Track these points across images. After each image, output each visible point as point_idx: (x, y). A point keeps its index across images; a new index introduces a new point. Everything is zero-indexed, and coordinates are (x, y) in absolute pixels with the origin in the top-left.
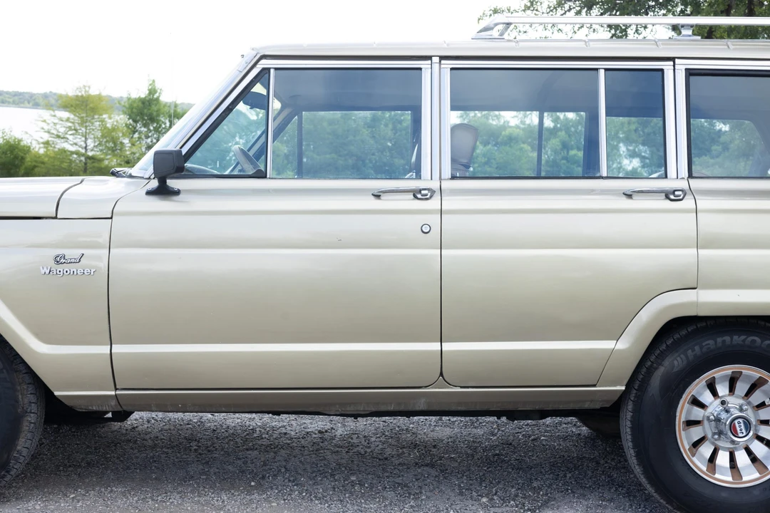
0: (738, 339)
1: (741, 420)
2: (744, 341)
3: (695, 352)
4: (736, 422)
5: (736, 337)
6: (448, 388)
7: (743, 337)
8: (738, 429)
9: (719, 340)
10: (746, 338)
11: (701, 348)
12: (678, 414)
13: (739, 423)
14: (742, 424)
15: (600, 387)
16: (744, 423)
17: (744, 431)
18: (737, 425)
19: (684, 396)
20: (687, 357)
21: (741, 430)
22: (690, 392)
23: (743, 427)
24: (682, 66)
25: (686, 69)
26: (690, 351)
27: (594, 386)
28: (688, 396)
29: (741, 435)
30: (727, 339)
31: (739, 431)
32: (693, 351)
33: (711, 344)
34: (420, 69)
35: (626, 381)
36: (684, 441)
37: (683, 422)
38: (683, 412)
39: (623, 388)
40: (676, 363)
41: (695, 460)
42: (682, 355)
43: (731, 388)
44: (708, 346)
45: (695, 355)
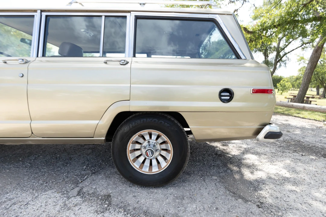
0: (149, 120)
1: (150, 151)
2: (151, 121)
4: (148, 151)
5: (148, 119)
6: (37, 138)
7: (151, 119)
8: (149, 154)
9: (142, 120)
11: (135, 123)
12: (128, 148)
13: (149, 152)
14: (150, 152)
15: (95, 138)
16: (151, 152)
17: (151, 155)
18: (148, 153)
19: (130, 141)
20: (130, 127)
21: (150, 154)
22: (132, 139)
23: (150, 153)
24: (133, 14)
25: (135, 16)
26: (131, 124)
27: (93, 137)
28: (131, 141)
29: (150, 156)
30: (145, 120)
31: (149, 155)
32: (132, 124)
33: (139, 122)
34: (34, 16)
35: (105, 136)
36: (131, 157)
37: (130, 150)
38: (130, 147)
39: (104, 138)
40: (125, 129)
41: (135, 164)
42: (128, 126)
43: (151, 137)
44: (137, 123)
45: (132, 126)
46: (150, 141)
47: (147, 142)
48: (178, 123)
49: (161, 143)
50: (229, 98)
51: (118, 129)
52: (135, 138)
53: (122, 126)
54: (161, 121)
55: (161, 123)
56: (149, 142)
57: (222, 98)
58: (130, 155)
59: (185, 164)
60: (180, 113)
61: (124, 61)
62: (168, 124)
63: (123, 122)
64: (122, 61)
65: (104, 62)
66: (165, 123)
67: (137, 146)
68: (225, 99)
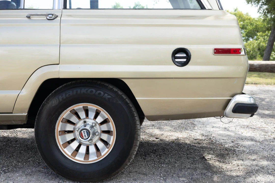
0: (84, 90)
1: (85, 131)
3: (62, 97)
4: (82, 131)
7: (87, 89)
8: (84, 135)
9: (75, 91)
10: (88, 90)
11: (66, 94)
12: (56, 127)
13: (84, 132)
14: (86, 133)
15: (15, 113)
16: (87, 132)
17: (86, 136)
18: (83, 133)
20: (59, 99)
21: (85, 135)
22: (62, 117)
23: (86, 134)
26: (60, 96)
27: (12, 113)
28: (61, 118)
29: (85, 138)
30: (79, 90)
31: (84, 136)
33: (71, 93)
35: (27, 111)
36: (60, 140)
37: (59, 131)
38: (59, 126)
39: (26, 114)
40: (54, 102)
41: (65, 150)
42: (57, 99)
43: (87, 115)
44: (69, 94)
45: (63, 98)
46: (87, 120)
47: (82, 122)
48: (122, 95)
49: (102, 123)
50: (185, 60)
51: (44, 103)
52: (66, 114)
53: (49, 99)
54: (99, 92)
55: (100, 94)
56: (85, 122)
57: (177, 60)
58: (59, 137)
59: (133, 149)
60: (123, 80)
61: (52, 15)
62: (109, 95)
63: (50, 94)
64: (49, 16)
65: (27, 17)
66: (104, 94)
67: (69, 127)
68: (180, 62)
